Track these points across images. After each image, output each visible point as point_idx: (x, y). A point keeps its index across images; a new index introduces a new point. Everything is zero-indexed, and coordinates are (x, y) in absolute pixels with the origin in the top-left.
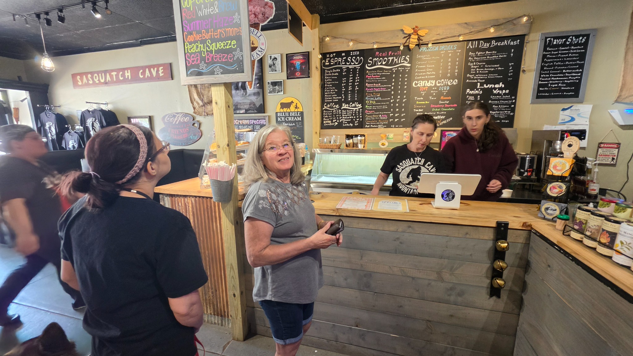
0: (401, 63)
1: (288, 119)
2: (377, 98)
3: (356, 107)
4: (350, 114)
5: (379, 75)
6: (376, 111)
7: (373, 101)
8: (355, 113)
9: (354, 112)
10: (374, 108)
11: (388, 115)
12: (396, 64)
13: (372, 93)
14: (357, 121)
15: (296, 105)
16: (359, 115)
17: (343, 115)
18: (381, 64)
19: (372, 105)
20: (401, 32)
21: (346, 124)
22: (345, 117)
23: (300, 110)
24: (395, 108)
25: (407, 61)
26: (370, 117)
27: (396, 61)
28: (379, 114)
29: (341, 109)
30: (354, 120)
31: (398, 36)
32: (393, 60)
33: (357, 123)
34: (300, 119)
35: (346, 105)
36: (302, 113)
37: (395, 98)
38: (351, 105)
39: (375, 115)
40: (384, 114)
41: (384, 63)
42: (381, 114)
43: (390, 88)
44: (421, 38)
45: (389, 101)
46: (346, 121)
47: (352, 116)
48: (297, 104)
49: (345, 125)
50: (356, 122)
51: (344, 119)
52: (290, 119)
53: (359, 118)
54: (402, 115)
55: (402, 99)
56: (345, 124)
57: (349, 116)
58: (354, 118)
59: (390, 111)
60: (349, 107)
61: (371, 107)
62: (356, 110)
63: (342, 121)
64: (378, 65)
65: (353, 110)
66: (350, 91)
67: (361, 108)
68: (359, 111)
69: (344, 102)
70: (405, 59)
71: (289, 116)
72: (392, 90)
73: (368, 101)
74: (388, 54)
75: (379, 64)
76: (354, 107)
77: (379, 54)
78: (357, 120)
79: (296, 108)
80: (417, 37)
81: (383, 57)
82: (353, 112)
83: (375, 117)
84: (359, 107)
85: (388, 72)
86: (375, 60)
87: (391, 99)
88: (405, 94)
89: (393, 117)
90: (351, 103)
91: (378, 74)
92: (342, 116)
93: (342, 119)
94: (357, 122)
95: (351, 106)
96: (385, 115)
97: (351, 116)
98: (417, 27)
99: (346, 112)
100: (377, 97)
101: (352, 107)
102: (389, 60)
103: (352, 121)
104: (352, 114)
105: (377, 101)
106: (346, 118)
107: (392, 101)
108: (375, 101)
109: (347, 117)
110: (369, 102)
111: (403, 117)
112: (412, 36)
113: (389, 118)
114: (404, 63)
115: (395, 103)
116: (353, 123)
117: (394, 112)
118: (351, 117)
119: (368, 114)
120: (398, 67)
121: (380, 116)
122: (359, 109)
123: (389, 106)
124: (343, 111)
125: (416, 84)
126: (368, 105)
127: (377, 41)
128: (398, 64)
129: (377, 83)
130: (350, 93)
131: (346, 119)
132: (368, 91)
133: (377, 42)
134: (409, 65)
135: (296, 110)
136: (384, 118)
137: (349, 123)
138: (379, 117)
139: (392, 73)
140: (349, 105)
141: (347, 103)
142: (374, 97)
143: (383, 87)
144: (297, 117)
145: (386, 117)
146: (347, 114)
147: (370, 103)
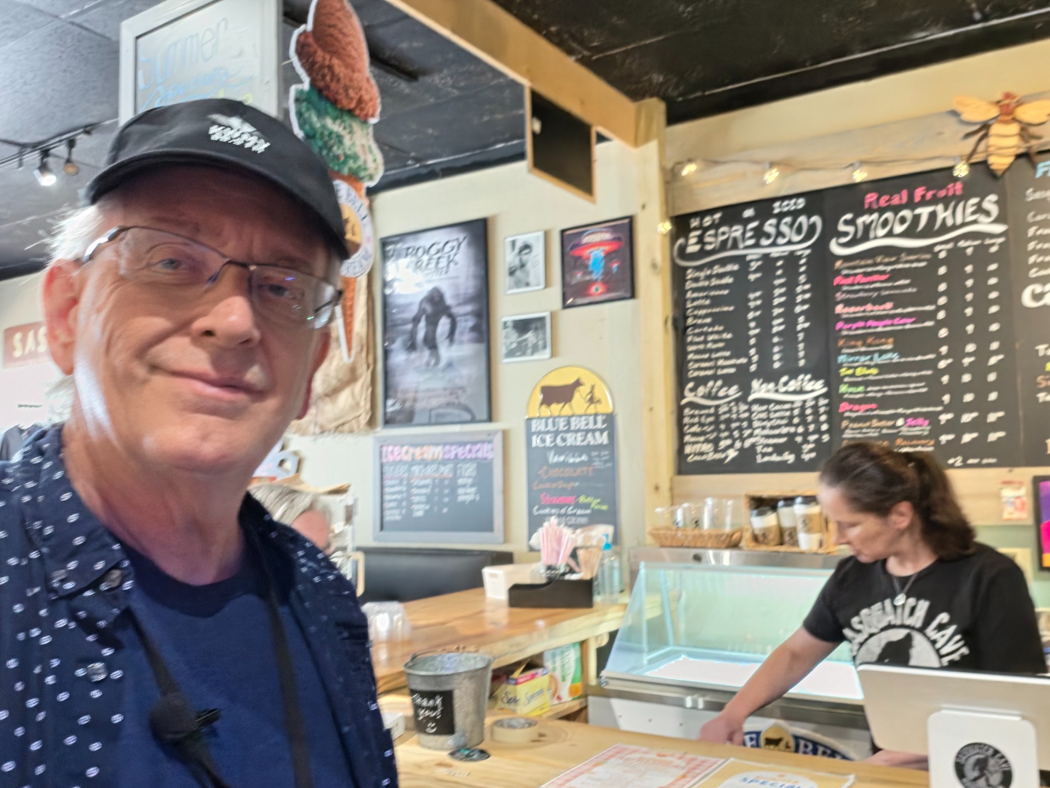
0: (964, 225)
1: (564, 440)
2: (885, 357)
3: (801, 392)
4: (782, 418)
5: (883, 273)
6: (884, 403)
7: (869, 367)
8: (802, 415)
9: (796, 412)
10: (874, 392)
11: (933, 418)
12: (944, 229)
13: (863, 337)
14: (808, 442)
15: (592, 392)
16: (816, 421)
17: (756, 424)
18: (890, 234)
19: (867, 383)
20: (953, 120)
21: (770, 454)
22: (764, 428)
23: (606, 407)
24: (957, 389)
25: (988, 213)
26: (861, 429)
27: (944, 219)
28: (895, 417)
29: (746, 402)
30: (799, 439)
31: (940, 134)
32: (933, 216)
33: (811, 451)
34: (604, 439)
35: (764, 386)
36: (610, 419)
37: (957, 353)
38: (786, 384)
39: (880, 418)
40: (915, 416)
41: (899, 229)
42: (906, 417)
43: (932, 315)
45: (932, 364)
46: (768, 446)
47: (790, 424)
49: (766, 459)
50: (807, 447)
51: (763, 436)
52: (571, 439)
53: (818, 431)
54: (992, 417)
55: (983, 354)
56: (763, 455)
57: (779, 427)
58: (796, 434)
59: (941, 403)
60: (777, 391)
61: (861, 389)
62: (805, 402)
63: (753, 446)
64: (876, 238)
65: (792, 403)
66: (779, 334)
67: (824, 396)
68: (815, 407)
69: (756, 375)
70: (980, 210)
71: (568, 431)
72: (940, 324)
73: (849, 368)
74: (911, 196)
75: (881, 232)
76: (795, 392)
77: (878, 199)
78: (812, 438)
79: (592, 400)
80: (1014, 128)
81: (896, 209)
82: (792, 409)
83: (882, 428)
84: (812, 391)
85: (918, 261)
86: (864, 222)
87: (940, 357)
88: (995, 336)
89: (955, 427)
90: (785, 379)
91: (881, 268)
92: (750, 426)
93: (751, 436)
94: (811, 446)
95: (783, 389)
96: (920, 421)
97: (786, 425)
98: (1009, 96)
99: (768, 411)
100: (882, 353)
101: (786, 392)
102: (917, 218)
103: (792, 445)
104: (791, 418)
105: (883, 368)
106: (766, 432)
107: (942, 364)
108: (876, 366)
109: (772, 428)
110: (850, 372)
111: (995, 427)
112: (998, 128)
113: (937, 429)
114: (975, 222)
115: (955, 370)
116: (796, 449)
117: (958, 407)
118: (784, 430)
119: (849, 418)
120: (956, 240)
121: (900, 422)
122: (816, 399)
123: (933, 381)
124: (755, 408)
125: (1037, 297)
126: (852, 384)
127: (864, 156)
128: (954, 227)
129: (880, 301)
130: (778, 344)
131: (768, 437)
132: (845, 333)
133: (863, 163)
134: (999, 228)
135: (592, 409)
136: (916, 431)
137: (779, 449)
138: (894, 427)
139: (935, 262)
140: (777, 384)
141: (771, 376)
142: (872, 353)
143: (903, 316)
144: (593, 432)
145: (922, 428)
146: (769, 419)
147: (853, 375)
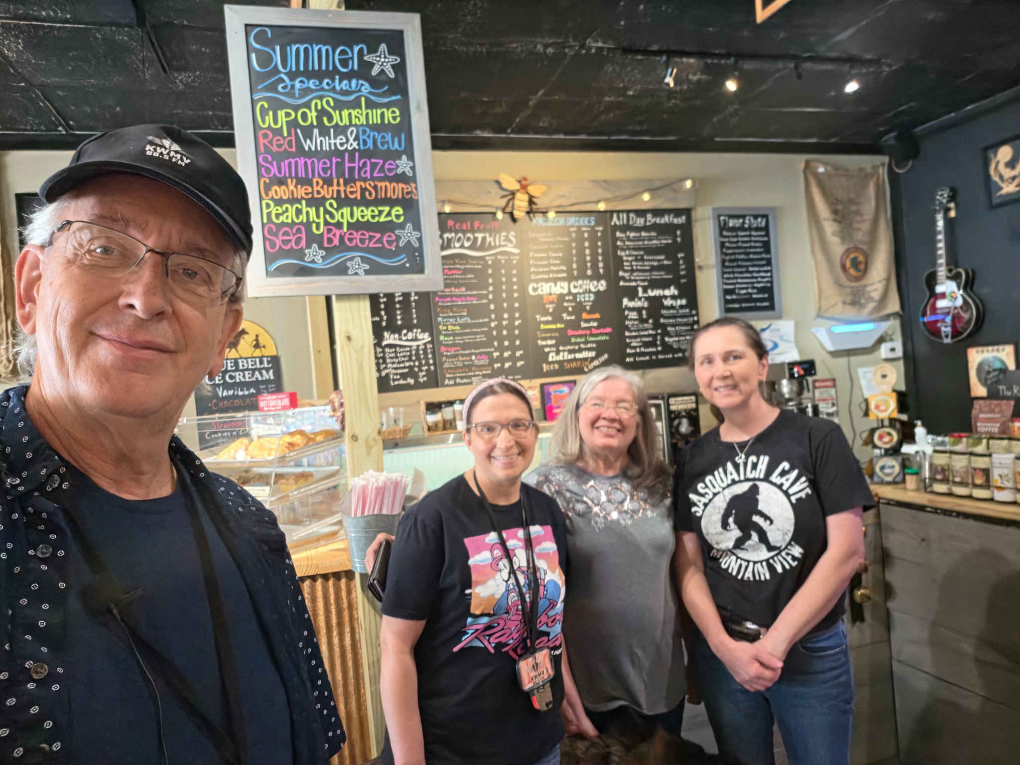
0: (500, 246)
1: (231, 377)
2: (463, 320)
3: (416, 339)
4: (404, 356)
5: (460, 269)
6: (464, 346)
7: (454, 325)
8: (417, 354)
9: (414, 352)
10: (458, 340)
11: (490, 354)
12: (490, 247)
13: (450, 307)
14: (422, 371)
15: (257, 340)
16: (426, 358)
17: (388, 361)
18: (462, 246)
19: (454, 335)
20: (496, 186)
21: (398, 380)
22: (393, 363)
23: (270, 351)
24: (500, 337)
25: (511, 242)
26: (453, 362)
27: (490, 242)
28: (470, 355)
29: (380, 346)
30: (416, 369)
31: (490, 192)
32: (484, 239)
33: (424, 376)
34: (271, 375)
35: (392, 336)
36: (275, 361)
37: (499, 319)
38: (405, 335)
39: (463, 355)
40: (481, 354)
41: (467, 244)
42: (476, 354)
43: (486, 296)
44: (534, 200)
45: (487, 324)
46: (396, 374)
47: (410, 360)
48: (257, 336)
49: (396, 383)
50: (421, 374)
51: (393, 368)
52: (239, 377)
53: (427, 364)
54: (518, 354)
55: (512, 319)
56: (394, 380)
57: (403, 362)
58: (414, 366)
59: (493, 346)
60: (400, 339)
61: (451, 338)
62: (418, 346)
63: (387, 375)
64: (455, 247)
65: (410, 347)
66: (399, 302)
67: (429, 342)
68: (425, 350)
69: (387, 328)
70: (507, 239)
71: (237, 370)
72: (490, 302)
73: (444, 325)
74: (472, 225)
75: (457, 245)
76: (412, 340)
77: (454, 225)
78: (424, 368)
79: (257, 346)
80: (526, 197)
81: (464, 232)
82: (410, 351)
83: (464, 361)
84: (423, 339)
85: (478, 264)
86: (448, 238)
87: (491, 320)
88: (517, 310)
89: (501, 359)
90: (405, 331)
91: (458, 266)
92: (385, 362)
93: (386, 368)
94: (424, 373)
95: (404, 338)
96: (484, 356)
97: (407, 361)
98: (525, 179)
99: (396, 352)
100: (461, 317)
101: (407, 340)
102: (476, 239)
103: (412, 373)
104: (410, 356)
105: (463, 326)
106: (395, 366)
107: (493, 324)
108: (459, 325)
109: (399, 363)
110: (445, 328)
111: (520, 359)
112: (519, 195)
113: (492, 361)
114: (505, 246)
115: (499, 328)
116: (415, 376)
117: (502, 349)
118: (407, 364)
119: (447, 356)
120: (496, 254)
121: (473, 358)
122: (425, 344)
123: (488, 334)
124: (387, 350)
125: (535, 290)
126: (446, 335)
127: (450, 198)
128: (495, 247)
129: (458, 286)
130: (400, 309)
131: (396, 369)
132: (440, 304)
133: (449, 201)
134: (516, 251)
135: (258, 353)
136: (482, 362)
137: (404, 376)
138: (471, 360)
139: (486, 266)
140: (400, 334)
141: (396, 330)
142: (456, 317)
143: (471, 296)
144: (260, 370)
145: (484, 361)
146: (397, 357)
147: (447, 330)
